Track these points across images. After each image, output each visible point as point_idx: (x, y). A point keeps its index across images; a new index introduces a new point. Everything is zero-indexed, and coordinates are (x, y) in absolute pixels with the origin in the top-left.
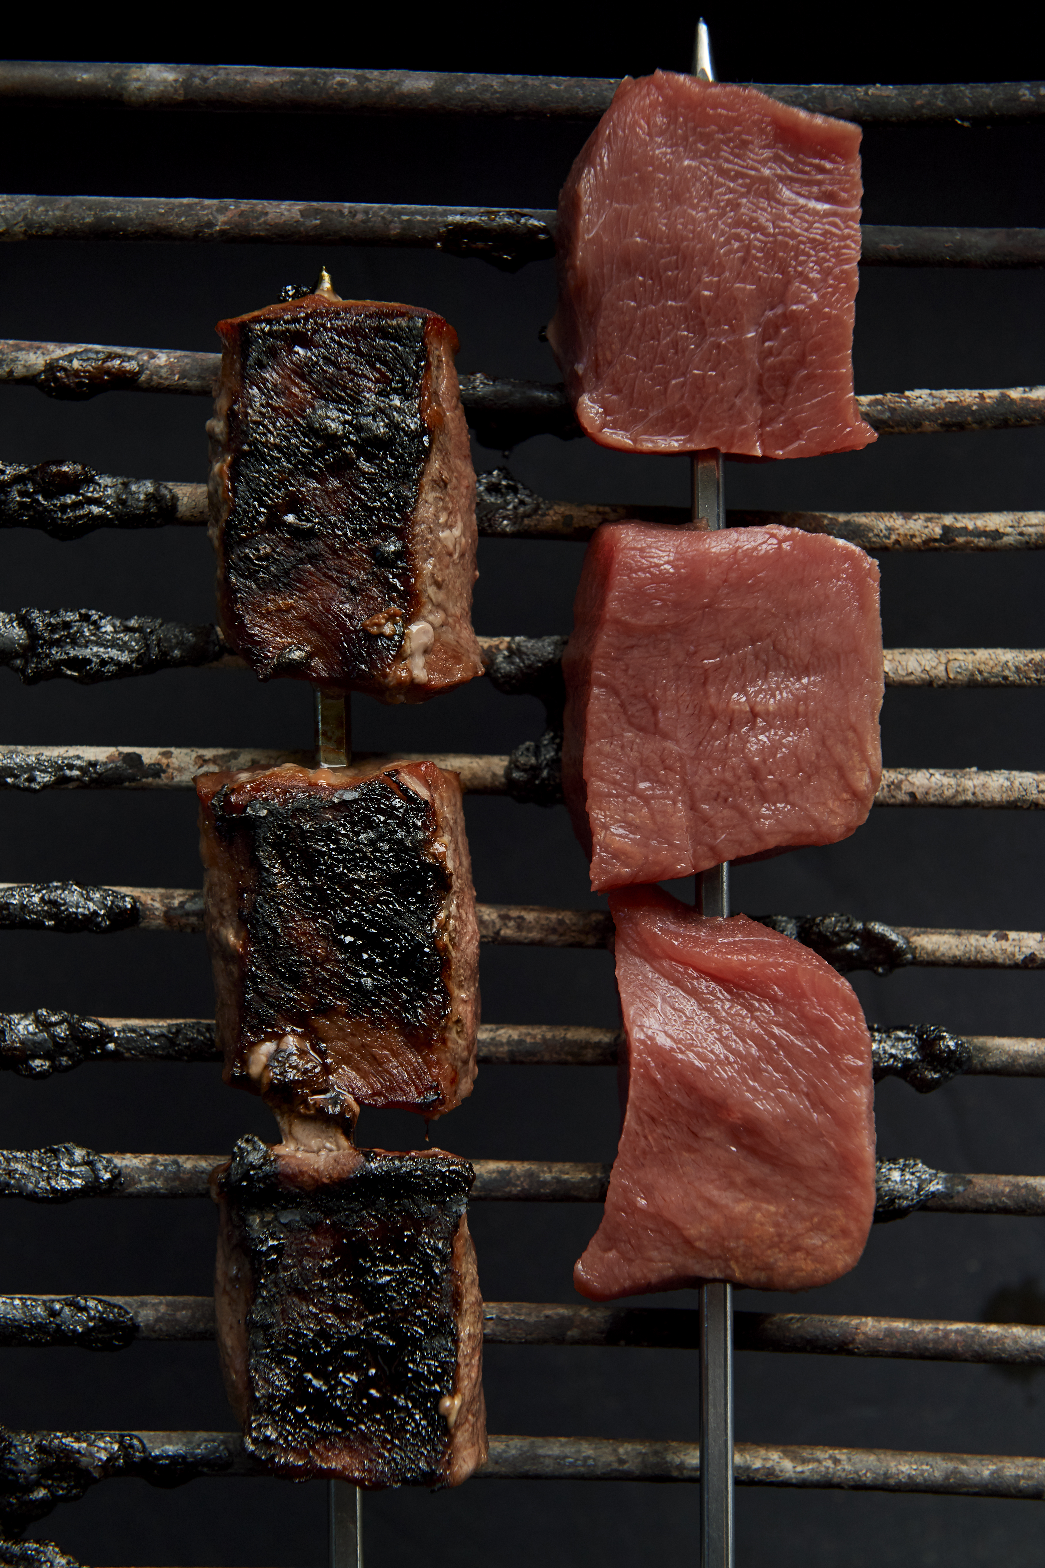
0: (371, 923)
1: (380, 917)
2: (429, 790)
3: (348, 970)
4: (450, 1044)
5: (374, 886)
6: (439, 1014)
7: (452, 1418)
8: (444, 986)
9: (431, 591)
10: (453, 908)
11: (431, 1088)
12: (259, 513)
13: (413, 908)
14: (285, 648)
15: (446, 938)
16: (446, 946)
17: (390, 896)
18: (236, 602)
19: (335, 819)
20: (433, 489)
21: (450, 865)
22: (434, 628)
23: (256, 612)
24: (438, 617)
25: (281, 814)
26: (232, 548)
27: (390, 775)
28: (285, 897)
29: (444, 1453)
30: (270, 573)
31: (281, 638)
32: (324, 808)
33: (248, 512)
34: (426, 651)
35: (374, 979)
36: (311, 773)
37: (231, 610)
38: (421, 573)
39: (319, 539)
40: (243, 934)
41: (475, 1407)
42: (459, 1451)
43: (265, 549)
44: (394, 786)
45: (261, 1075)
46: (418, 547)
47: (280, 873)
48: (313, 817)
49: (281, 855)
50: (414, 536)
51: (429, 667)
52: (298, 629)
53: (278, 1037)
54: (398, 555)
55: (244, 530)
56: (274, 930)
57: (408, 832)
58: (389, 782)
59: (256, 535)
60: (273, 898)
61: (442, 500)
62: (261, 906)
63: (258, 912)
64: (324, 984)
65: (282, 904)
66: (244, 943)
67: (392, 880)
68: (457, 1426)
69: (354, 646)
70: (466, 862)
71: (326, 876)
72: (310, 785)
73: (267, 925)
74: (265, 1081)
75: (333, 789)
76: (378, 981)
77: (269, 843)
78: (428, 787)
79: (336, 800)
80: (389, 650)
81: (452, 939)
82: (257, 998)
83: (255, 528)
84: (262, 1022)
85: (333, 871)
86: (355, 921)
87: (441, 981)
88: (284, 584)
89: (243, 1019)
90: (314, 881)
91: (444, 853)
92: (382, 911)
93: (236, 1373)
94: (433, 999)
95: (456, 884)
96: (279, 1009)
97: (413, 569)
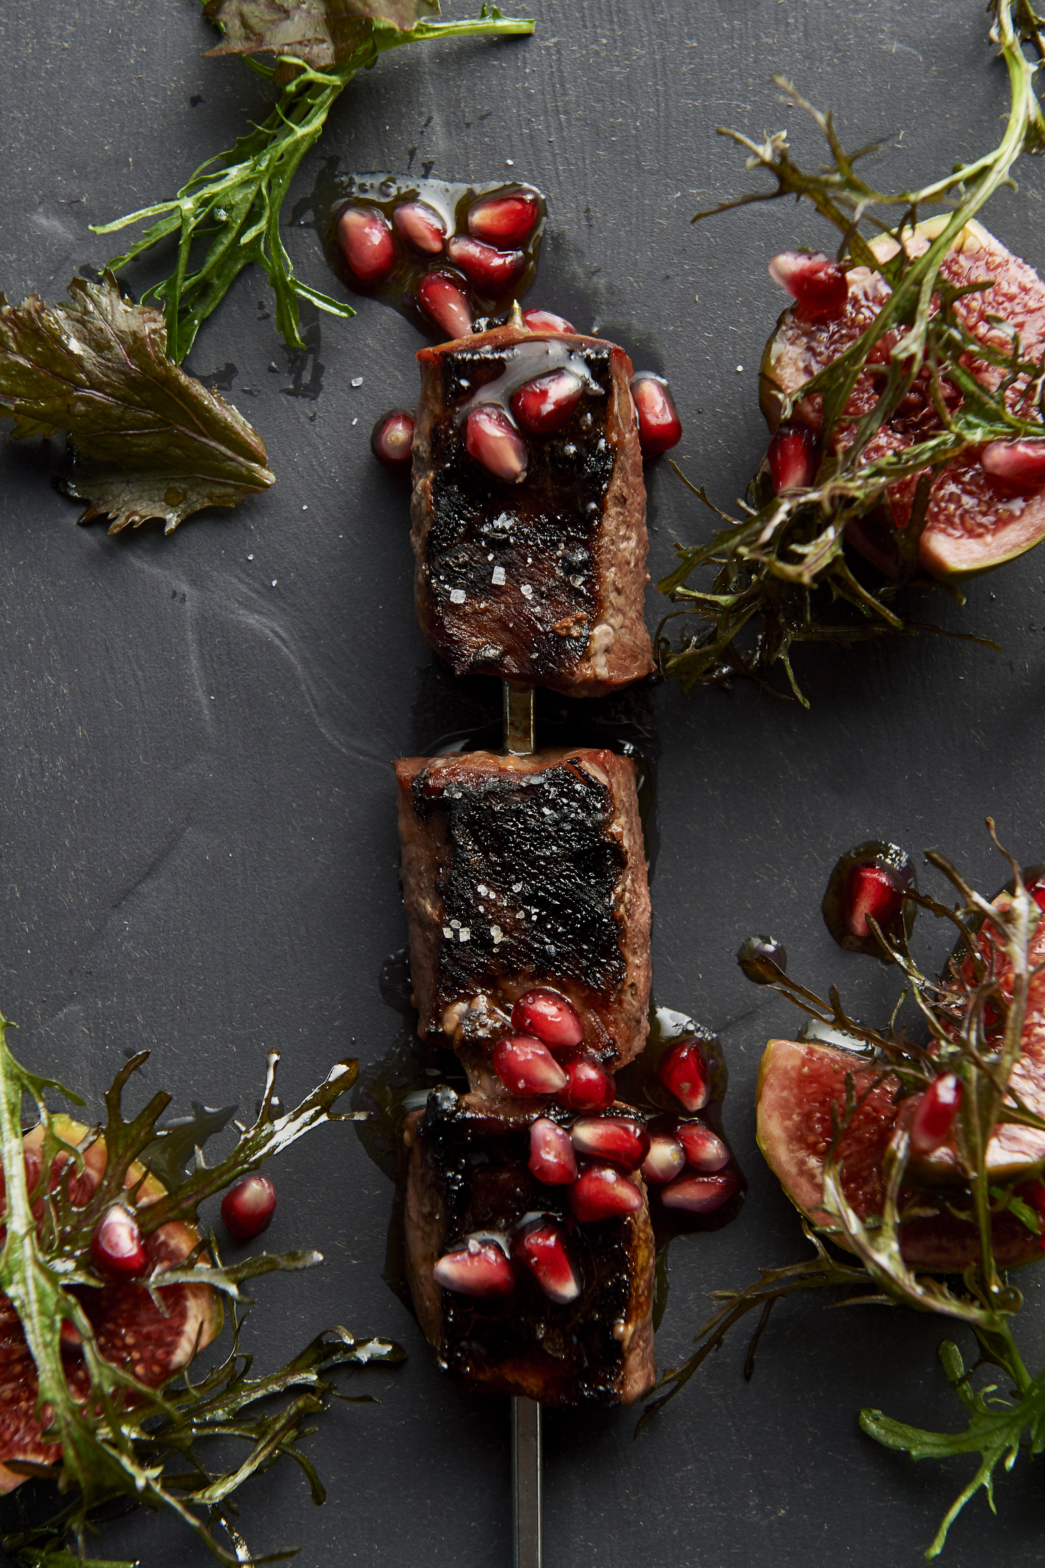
0: (555, 896)
1: (563, 890)
2: (608, 776)
3: (534, 938)
4: (625, 1006)
5: (557, 862)
6: (616, 980)
7: (626, 1343)
8: (621, 953)
9: (613, 596)
10: (628, 882)
11: (609, 1044)
12: (459, 525)
13: (593, 881)
14: (479, 648)
15: (622, 909)
16: (622, 918)
17: (572, 871)
18: (437, 605)
19: (523, 801)
20: (615, 505)
21: (626, 843)
22: (614, 630)
23: (455, 614)
24: (617, 621)
25: (475, 797)
26: (434, 556)
27: (572, 763)
28: (479, 872)
29: (618, 1374)
30: (467, 579)
31: (477, 637)
32: (513, 791)
33: (449, 524)
34: (607, 650)
35: (557, 946)
36: (501, 760)
37: (432, 612)
38: (605, 581)
39: (513, 548)
40: (439, 905)
41: (646, 1334)
42: (631, 1373)
43: (463, 557)
44: (575, 772)
45: (454, 1032)
46: (603, 557)
47: (473, 849)
48: (502, 799)
49: (474, 833)
50: (600, 547)
51: (610, 665)
52: (493, 631)
53: (470, 998)
54: (585, 564)
55: (445, 540)
56: (467, 901)
57: (589, 814)
58: (572, 768)
59: (456, 545)
60: (466, 873)
61: (621, 514)
62: (456, 880)
63: (453, 885)
64: (512, 950)
65: (475, 877)
66: (440, 913)
67: (576, 857)
68: (631, 1350)
69: (544, 647)
70: (640, 840)
71: (515, 853)
72: (501, 770)
73: (461, 896)
74: (457, 1037)
75: (521, 774)
76: (560, 948)
77: (463, 823)
78: (607, 772)
79: (524, 785)
80: (576, 650)
81: (627, 910)
82: (451, 962)
83: (455, 538)
84: (455, 984)
85: (521, 849)
86: (541, 894)
87: (618, 948)
88: (480, 590)
89: (438, 981)
90: (503, 857)
91: (621, 834)
92: (565, 884)
93: (430, 1300)
94: (611, 965)
95: (631, 860)
96: (471, 972)
97: (599, 577)
